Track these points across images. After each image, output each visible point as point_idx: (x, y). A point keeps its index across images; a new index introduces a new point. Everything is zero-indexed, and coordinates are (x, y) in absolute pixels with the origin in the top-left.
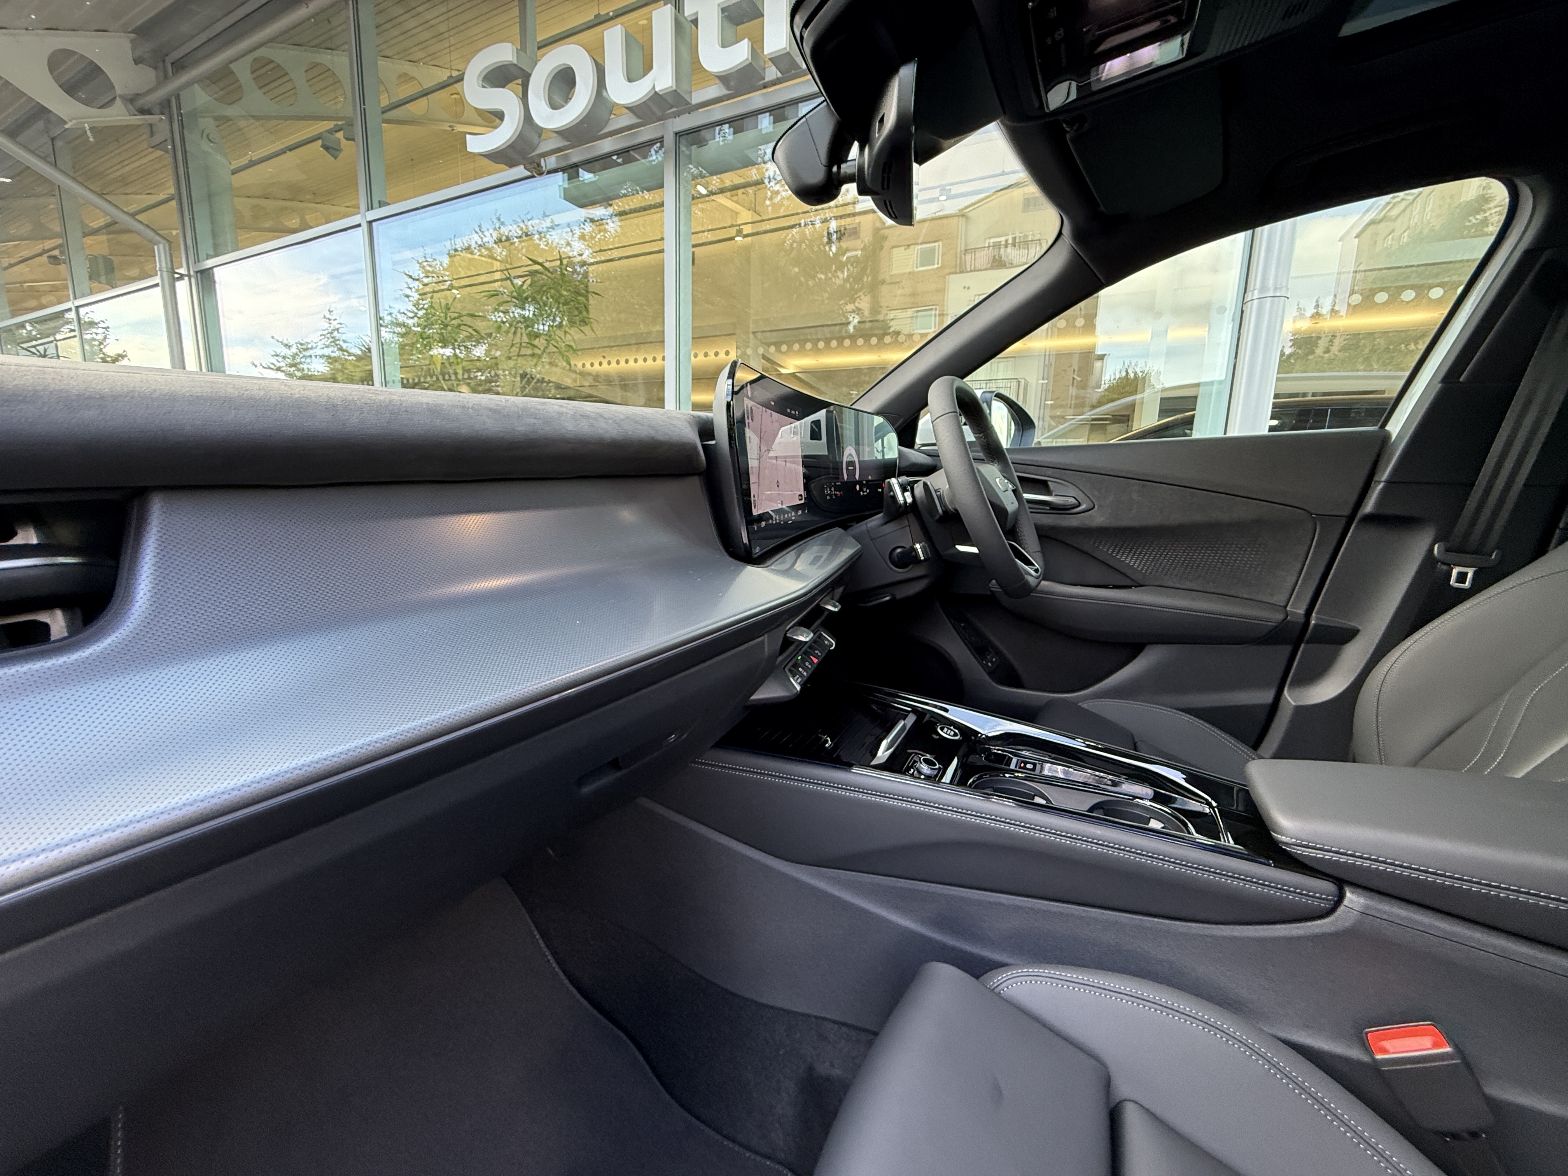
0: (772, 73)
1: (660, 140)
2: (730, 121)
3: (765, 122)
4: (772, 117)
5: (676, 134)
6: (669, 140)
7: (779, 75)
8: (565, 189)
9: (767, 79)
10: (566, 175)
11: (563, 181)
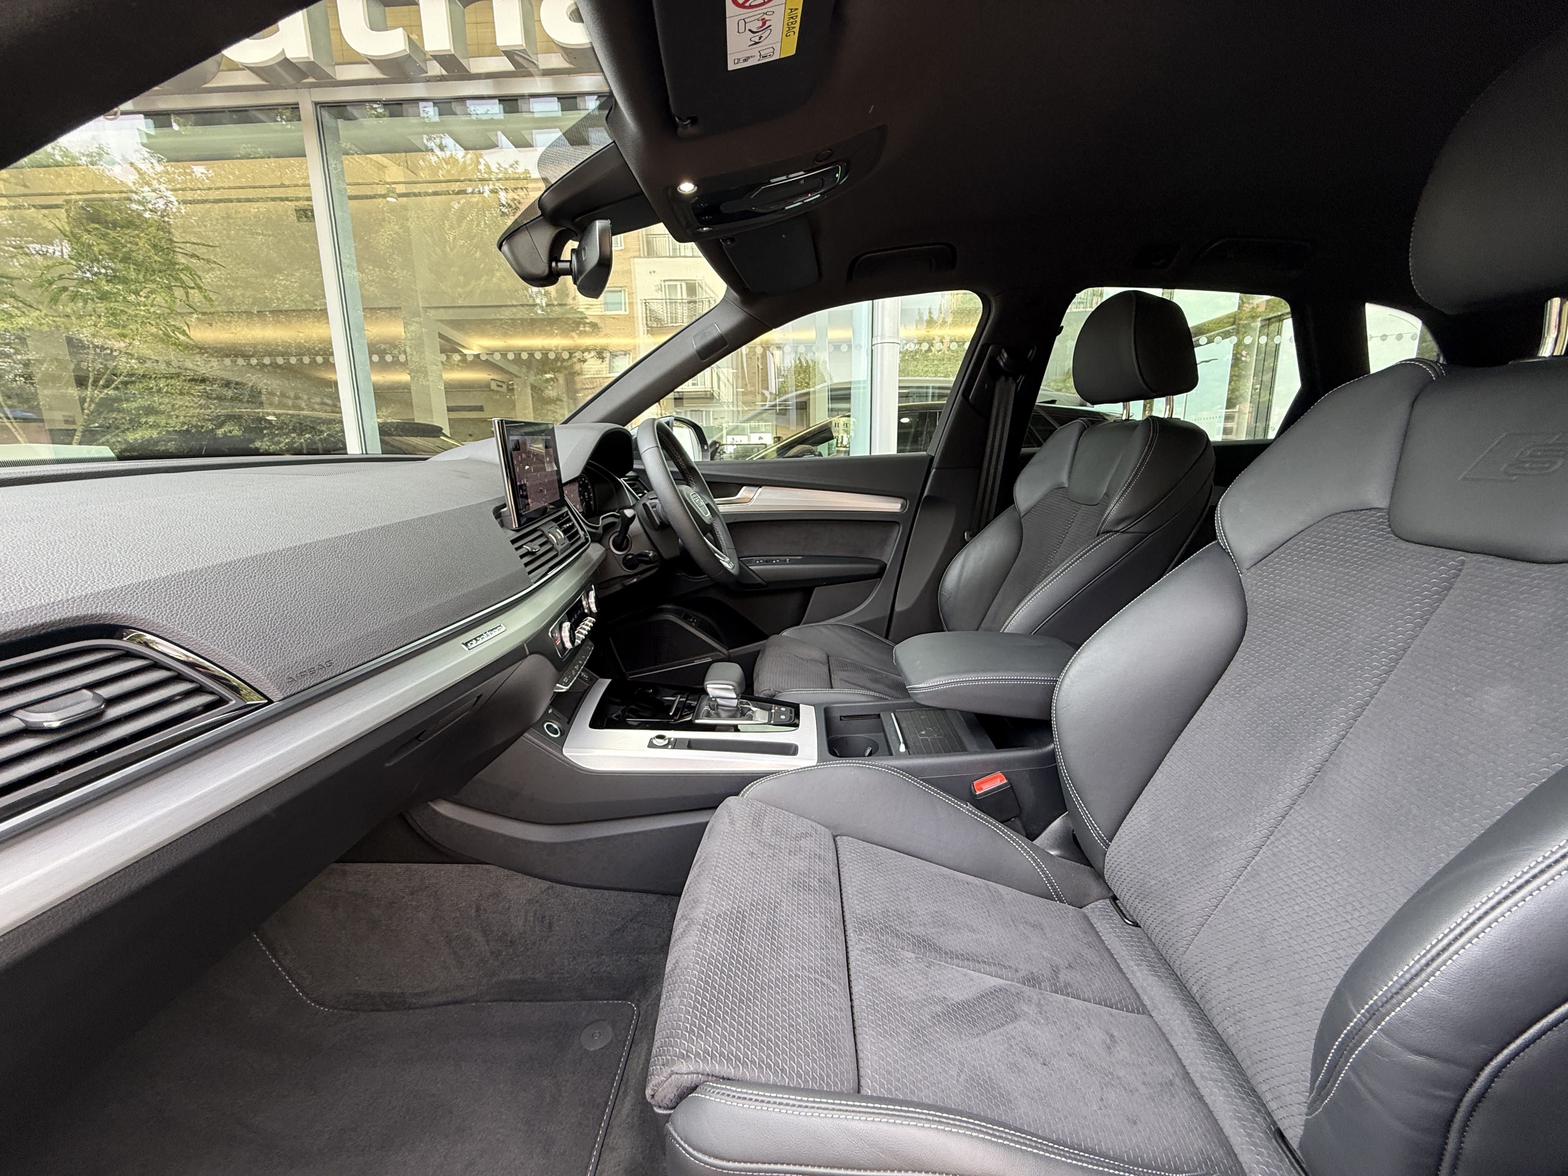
0: (435, 69)
1: (295, 107)
2: (386, 104)
3: (430, 112)
4: (436, 109)
5: (316, 104)
6: (307, 110)
7: (444, 72)
8: (148, 136)
9: (430, 74)
10: (150, 122)
11: (148, 127)
